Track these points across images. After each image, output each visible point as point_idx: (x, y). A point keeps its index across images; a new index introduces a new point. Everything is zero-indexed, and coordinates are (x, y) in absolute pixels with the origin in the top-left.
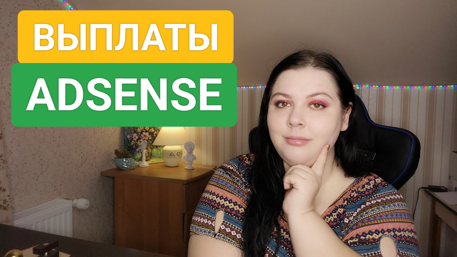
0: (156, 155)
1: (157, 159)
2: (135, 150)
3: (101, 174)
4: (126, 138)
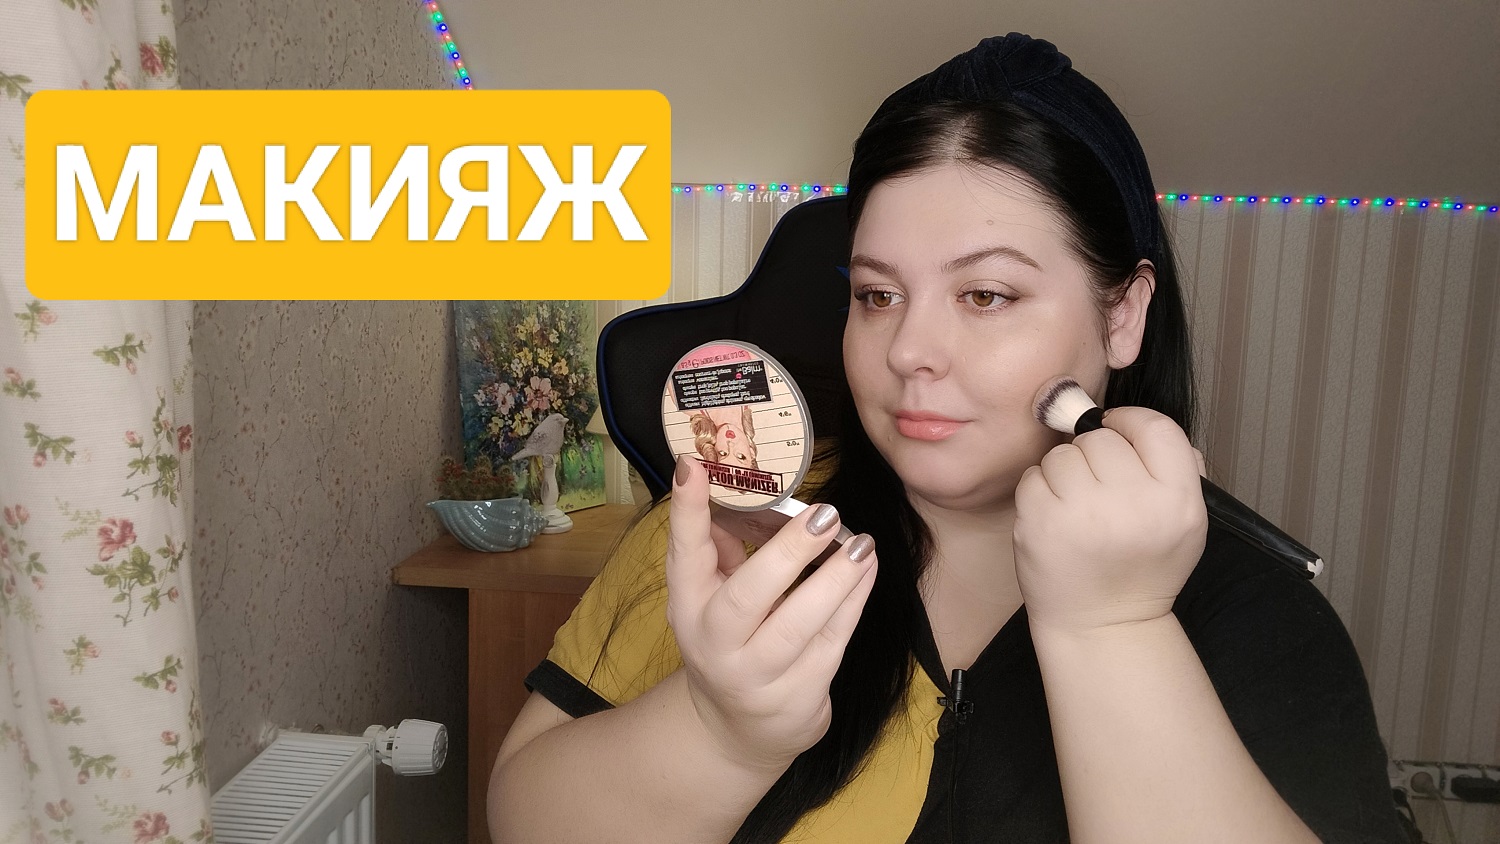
1: (582, 493)
2: (507, 456)
3: (392, 577)
4: (468, 407)
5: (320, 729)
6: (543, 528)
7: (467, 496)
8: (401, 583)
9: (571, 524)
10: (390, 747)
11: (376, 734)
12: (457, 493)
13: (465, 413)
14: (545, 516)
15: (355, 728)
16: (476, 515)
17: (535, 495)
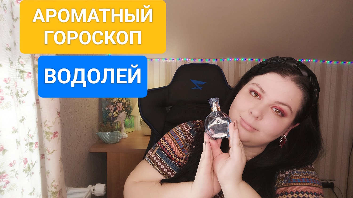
0: (128, 125)
1: (129, 128)
2: (113, 121)
7: (105, 131)
8: (91, 152)
10: (94, 190)
11: (91, 187)
13: (103, 112)
16: (107, 136)
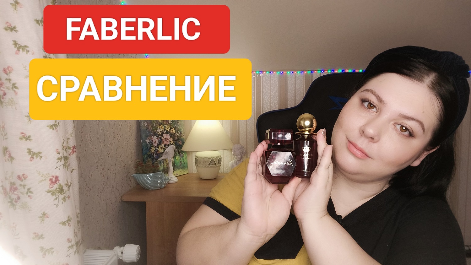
0: (179, 164)
1: (181, 170)
3: (121, 199)
4: (144, 144)
5: (99, 248)
6: (169, 181)
7: (144, 172)
8: (124, 201)
9: (177, 180)
10: (122, 253)
11: (117, 250)
12: (141, 172)
13: (143, 146)
14: (169, 177)
15: (111, 248)
16: (148, 178)
17: (166, 171)
